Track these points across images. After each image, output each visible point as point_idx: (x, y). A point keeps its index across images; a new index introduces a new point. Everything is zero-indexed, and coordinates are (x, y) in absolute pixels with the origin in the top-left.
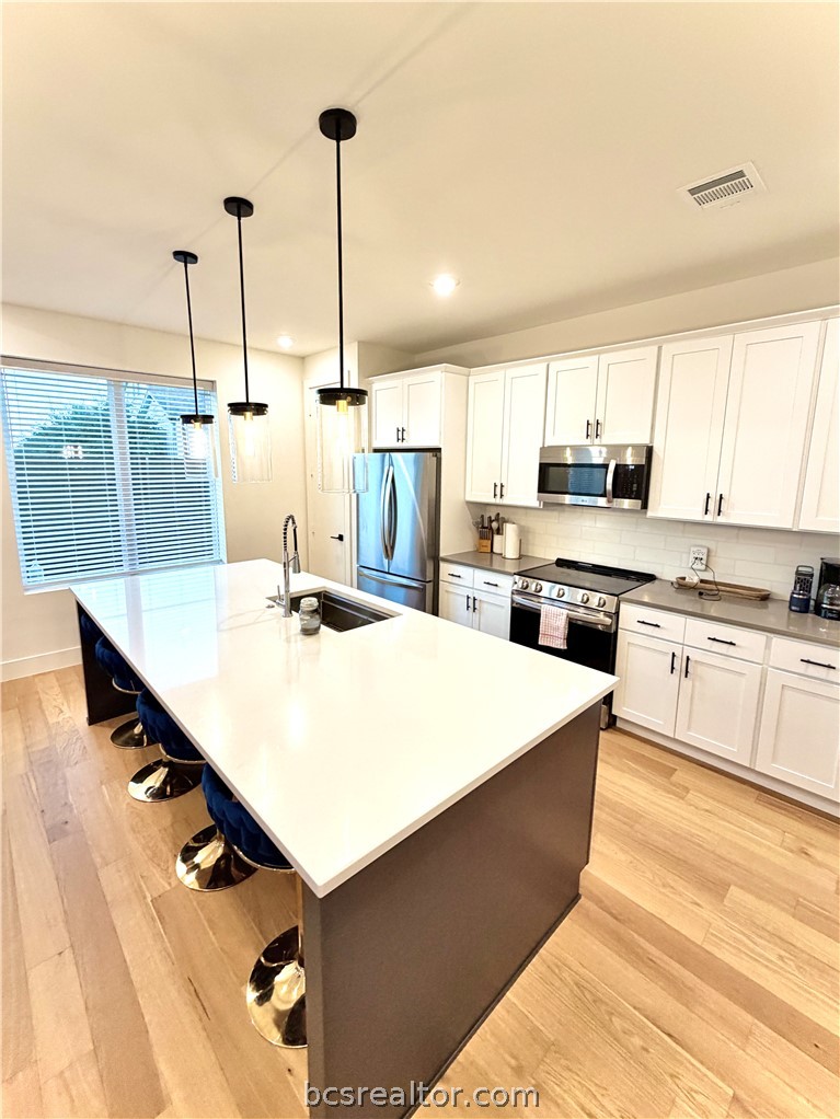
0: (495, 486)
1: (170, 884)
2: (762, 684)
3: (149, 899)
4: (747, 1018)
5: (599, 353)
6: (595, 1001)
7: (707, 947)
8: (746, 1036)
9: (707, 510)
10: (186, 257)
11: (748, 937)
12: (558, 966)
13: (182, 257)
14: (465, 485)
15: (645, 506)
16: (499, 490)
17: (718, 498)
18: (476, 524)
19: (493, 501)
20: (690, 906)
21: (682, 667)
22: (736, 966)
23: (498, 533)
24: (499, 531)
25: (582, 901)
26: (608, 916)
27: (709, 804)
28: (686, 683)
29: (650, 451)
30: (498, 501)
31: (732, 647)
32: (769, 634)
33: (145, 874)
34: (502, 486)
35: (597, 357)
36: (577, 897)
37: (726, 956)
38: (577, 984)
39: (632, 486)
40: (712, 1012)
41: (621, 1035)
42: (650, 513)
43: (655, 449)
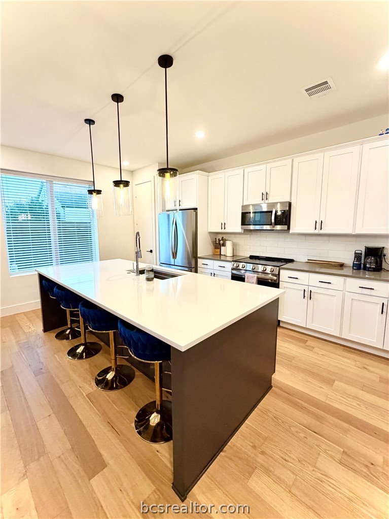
0: (222, 224)
1: (93, 389)
2: (343, 299)
3: (85, 395)
4: (346, 425)
5: (267, 163)
6: (283, 423)
7: (327, 402)
8: (346, 431)
9: (316, 228)
10: (90, 122)
11: (345, 398)
12: (266, 411)
13: (88, 122)
14: (208, 226)
15: (289, 228)
16: (224, 225)
17: (320, 222)
18: (213, 242)
19: (220, 231)
20: (319, 389)
21: (308, 295)
22: (340, 408)
23: (223, 246)
24: (224, 245)
25: (273, 388)
26: (285, 393)
27: (323, 352)
28: (310, 302)
29: (290, 204)
30: (223, 231)
31: (329, 284)
32: (345, 278)
33: (81, 386)
34: (225, 224)
35: (265, 165)
36: (271, 387)
37: (336, 405)
38: (274, 417)
39: (283, 220)
40: (332, 424)
41: (295, 434)
42: (291, 231)
43: (292, 203)
